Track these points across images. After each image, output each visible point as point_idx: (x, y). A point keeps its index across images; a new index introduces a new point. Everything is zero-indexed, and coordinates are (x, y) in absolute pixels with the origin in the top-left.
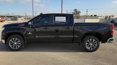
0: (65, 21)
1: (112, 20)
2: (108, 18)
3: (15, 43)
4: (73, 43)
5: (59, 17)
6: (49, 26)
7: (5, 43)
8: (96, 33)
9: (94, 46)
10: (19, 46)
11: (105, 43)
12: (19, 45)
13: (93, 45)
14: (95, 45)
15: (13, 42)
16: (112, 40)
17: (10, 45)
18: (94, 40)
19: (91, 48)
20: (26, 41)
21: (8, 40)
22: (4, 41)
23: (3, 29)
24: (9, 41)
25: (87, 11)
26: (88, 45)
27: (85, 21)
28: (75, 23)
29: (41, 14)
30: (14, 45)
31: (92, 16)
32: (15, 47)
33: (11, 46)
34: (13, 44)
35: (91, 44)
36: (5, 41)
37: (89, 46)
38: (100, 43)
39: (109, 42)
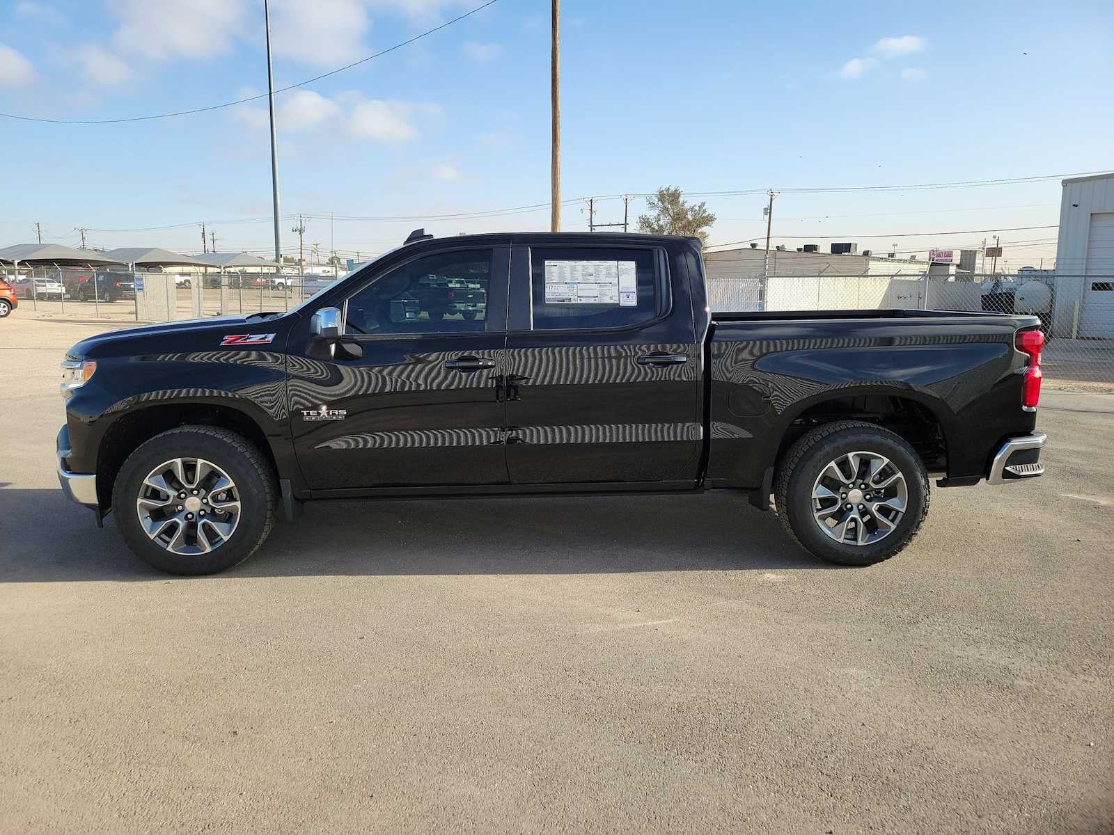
0: (632, 302)
1: (989, 285)
2: (952, 270)
3: (193, 504)
4: (698, 488)
5: (580, 265)
6: (494, 342)
7: (93, 500)
8: (893, 399)
9: (885, 511)
10: (224, 533)
11: (974, 482)
12: (228, 518)
13: (874, 507)
14: (893, 503)
15: (172, 493)
16: (1030, 456)
17: (146, 523)
18: (880, 463)
19: (855, 530)
20: (286, 484)
21: (122, 475)
22: (85, 488)
23: (79, 378)
24: (133, 487)
25: (768, 211)
26: (832, 502)
27: (762, 294)
28: (716, 317)
29: (418, 234)
30: (182, 524)
31: (810, 249)
32: (190, 539)
33: (151, 530)
34: (174, 514)
35: (855, 495)
36: (104, 490)
37: (840, 516)
38: (933, 481)
39: (1006, 475)
